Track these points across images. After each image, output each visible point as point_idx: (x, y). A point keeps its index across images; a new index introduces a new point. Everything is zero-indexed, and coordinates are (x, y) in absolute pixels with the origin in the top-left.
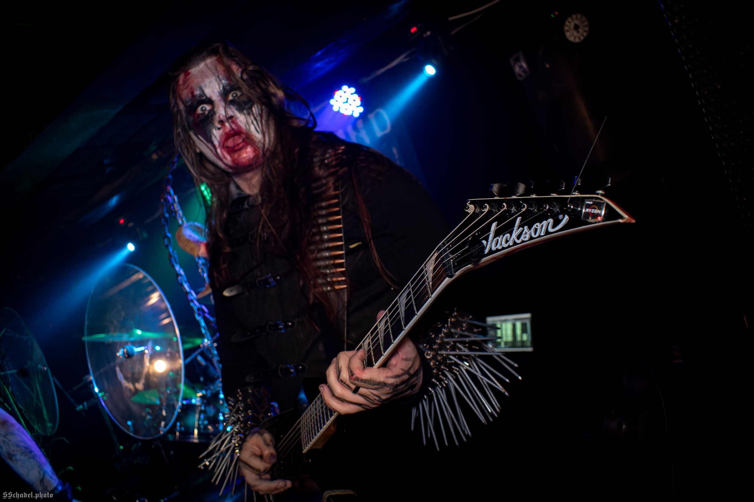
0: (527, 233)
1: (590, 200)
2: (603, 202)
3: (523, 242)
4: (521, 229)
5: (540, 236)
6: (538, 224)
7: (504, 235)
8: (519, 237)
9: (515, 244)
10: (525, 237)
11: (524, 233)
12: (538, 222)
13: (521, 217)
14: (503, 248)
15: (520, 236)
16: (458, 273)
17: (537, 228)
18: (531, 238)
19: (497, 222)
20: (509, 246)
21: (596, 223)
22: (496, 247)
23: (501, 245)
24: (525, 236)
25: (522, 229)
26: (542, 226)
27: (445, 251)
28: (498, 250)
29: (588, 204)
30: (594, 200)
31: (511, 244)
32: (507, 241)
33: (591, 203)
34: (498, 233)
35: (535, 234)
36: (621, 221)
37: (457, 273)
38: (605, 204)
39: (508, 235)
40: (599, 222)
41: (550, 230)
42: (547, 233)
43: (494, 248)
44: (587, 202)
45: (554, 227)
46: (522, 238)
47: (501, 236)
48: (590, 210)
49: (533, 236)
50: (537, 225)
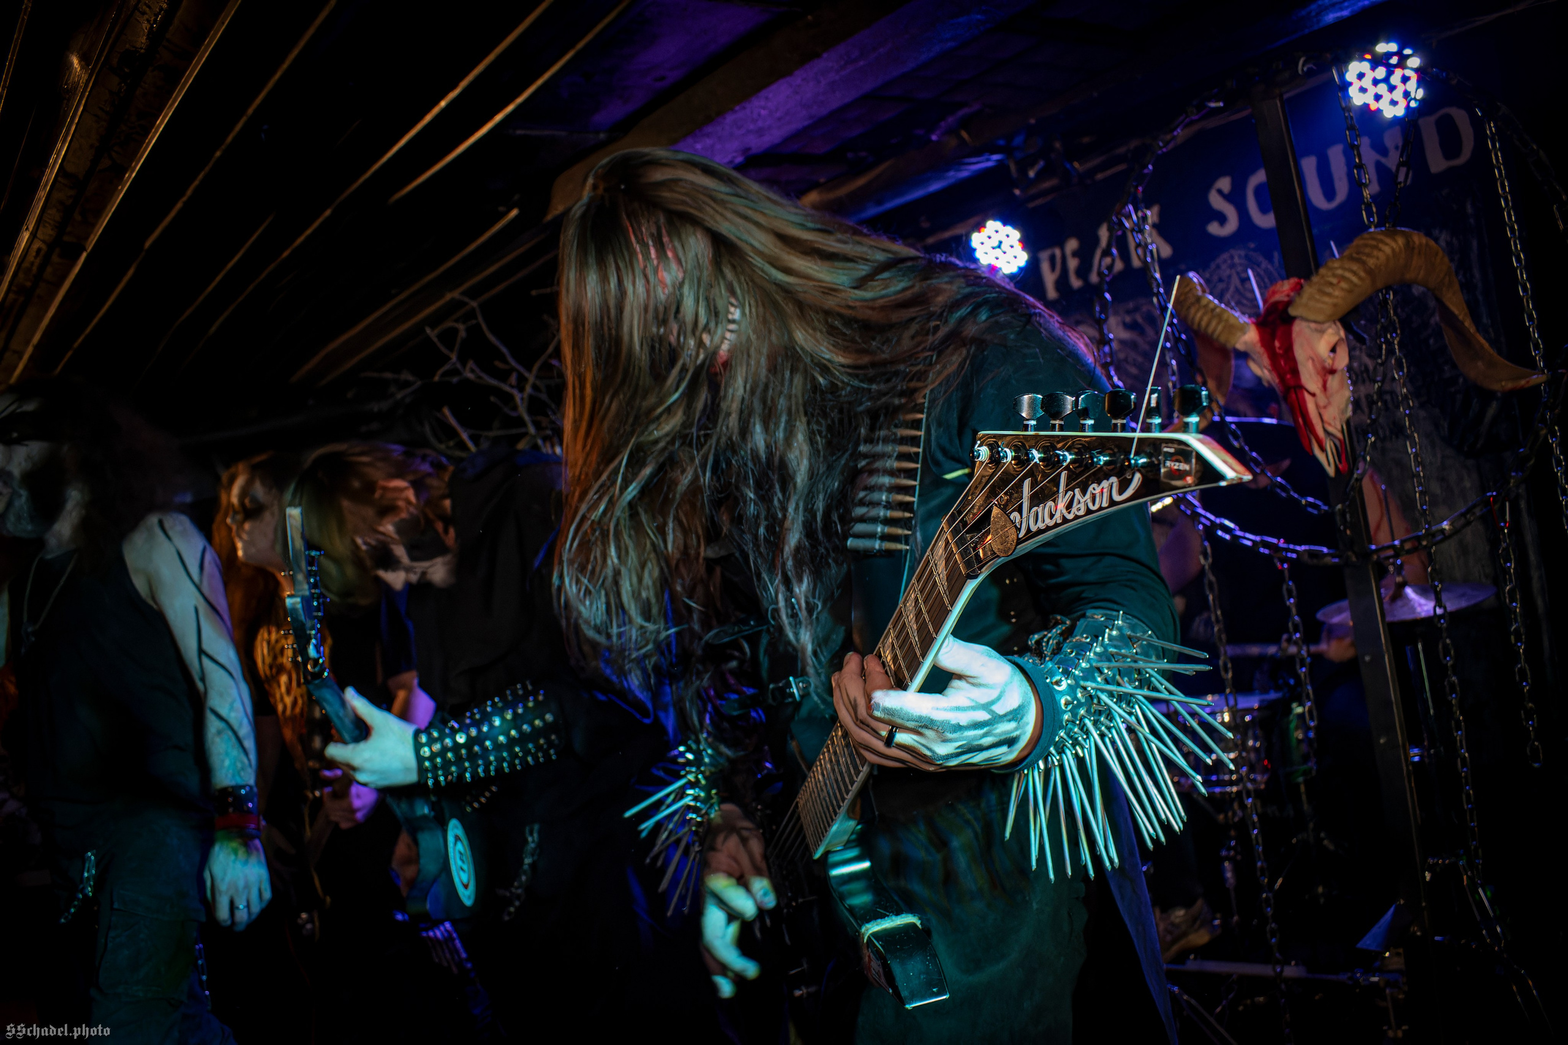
0: (1081, 502)
1: (1170, 445)
2: (1189, 449)
3: (1076, 517)
4: (1070, 493)
5: (1101, 509)
6: (1094, 485)
7: (1045, 504)
8: (1069, 507)
9: (1065, 520)
10: (1079, 509)
11: (1075, 501)
12: (1095, 483)
13: (1066, 474)
14: (1048, 528)
15: (1071, 505)
17: (1095, 492)
18: (1089, 512)
19: (1030, 482)
20: (1056, 525)
21: (1184, 487)
22: (1035, 525)
24: (1078, 506)
25: (1072, 493)
26: (1102, 491)
28: (1040, 532)
29: (1167, 452)
30: (1176, 446)
31: (1059, 521)
32: (1052, 516)
33: (1172, 450)
35: (1094, 504)
36: (1223, 484)
38: (1194, 454)
39: (1052, 505)
40: (1190, 486)
41: (1117, 498)
42: (1112, 503)
43: (1034, 528)
44: (1166, 449)
45: (1121, 492)
46: (1074, 510)
47: (1041, 507)
48: (1173, 464)
49: (1091, 507)
50: (1095, 489)
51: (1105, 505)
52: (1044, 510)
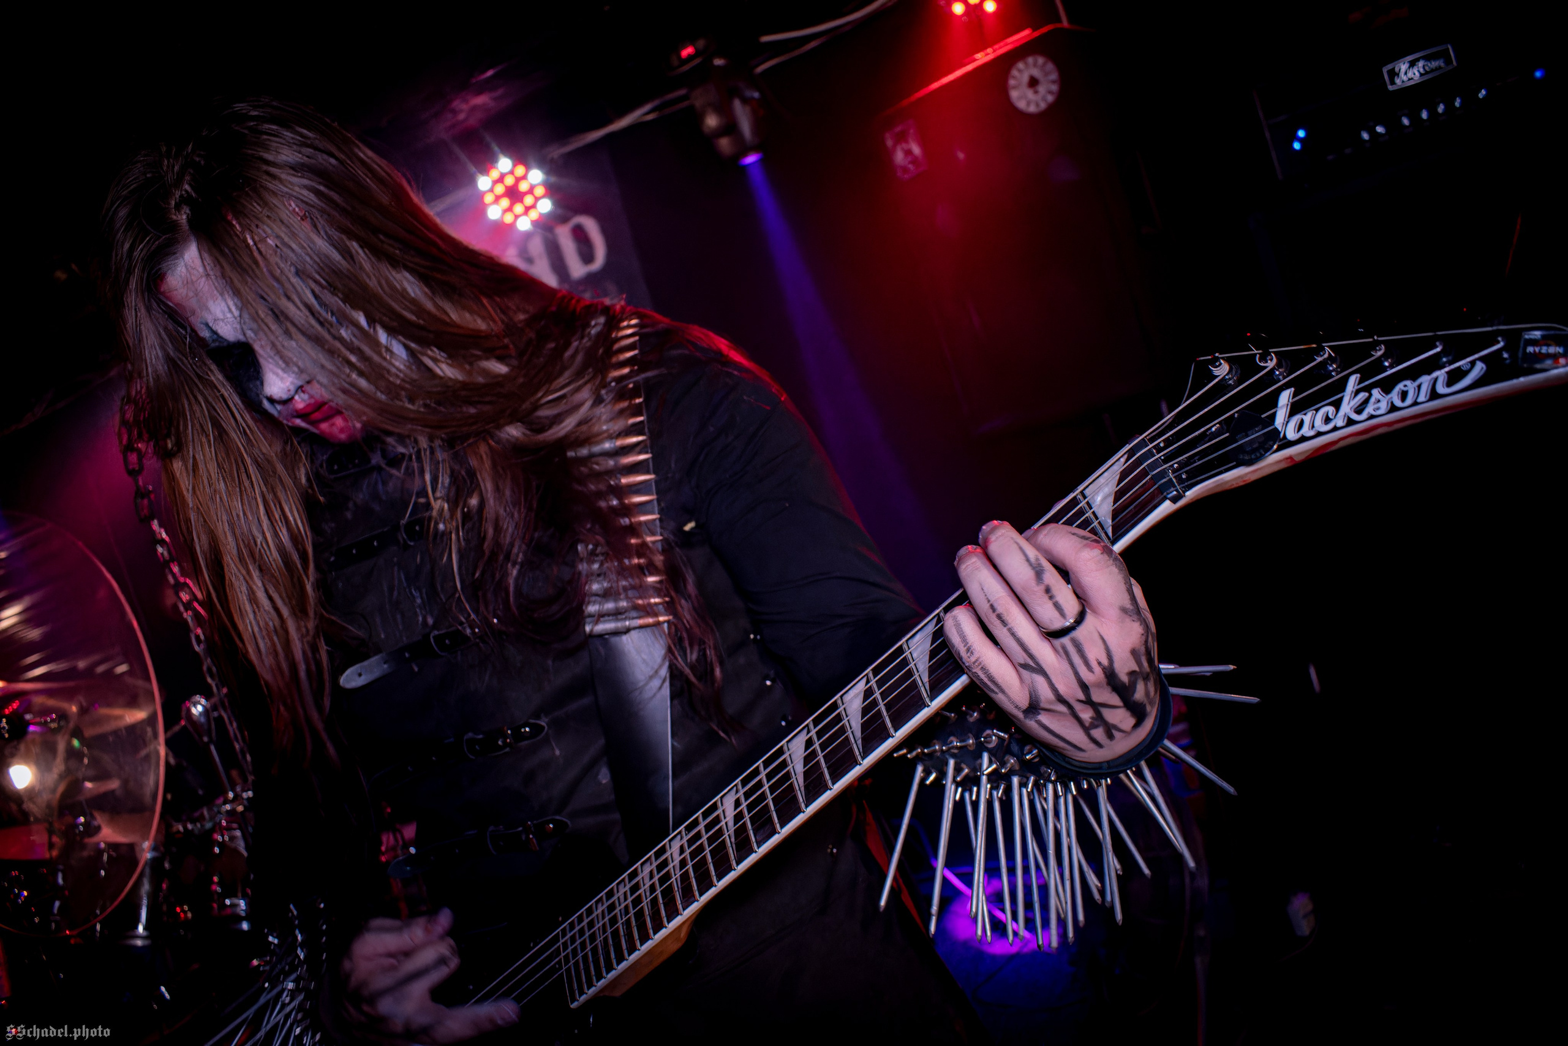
0: (1379, 403)
3: (1372, 417)
4: (1363, 395)
5: (1415, 403)
6: (1408, 383)
7: (1317, 410)
8: (1359, 410)
10: (1377, 409)
11: (1373, 400)
12: (1406, 379)
13: (1359, 375)
14: (1319, 434)
15: (1365, 406)
16: (1190, 494)
17: (1405, 389)
18: (1393, 408)
19: (1293, 389)
20: (1335, 429)
22: (1298, 431)
23: (1313, 427)
24: (1376, 406)
25: (1367, 394)
26: (1419, 387)
27: (1149, 454)
28: (1303, 439)
29: (1530, 339)
31: (1340, 425)
32: (1327, 420)
33: (1537, 337)
34: (1296, 409)
35: (1404, 400)
37: (1188, 493)
39: (1331, 410)
41: (1442, 390)
42: (1434, 395)
43: (1292, 436)
45: (1449, 384)
46: (1370, 410)
47: (1310, 414)
49: (1398, 403)
50: (1406, 385)
51: (1422, 398)
52: (1314, 420)
